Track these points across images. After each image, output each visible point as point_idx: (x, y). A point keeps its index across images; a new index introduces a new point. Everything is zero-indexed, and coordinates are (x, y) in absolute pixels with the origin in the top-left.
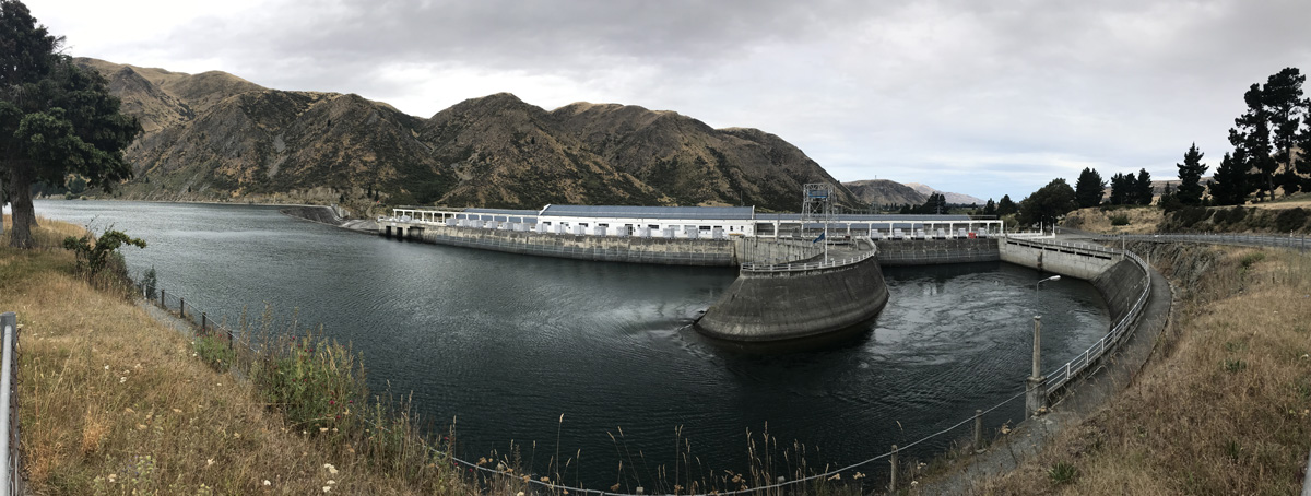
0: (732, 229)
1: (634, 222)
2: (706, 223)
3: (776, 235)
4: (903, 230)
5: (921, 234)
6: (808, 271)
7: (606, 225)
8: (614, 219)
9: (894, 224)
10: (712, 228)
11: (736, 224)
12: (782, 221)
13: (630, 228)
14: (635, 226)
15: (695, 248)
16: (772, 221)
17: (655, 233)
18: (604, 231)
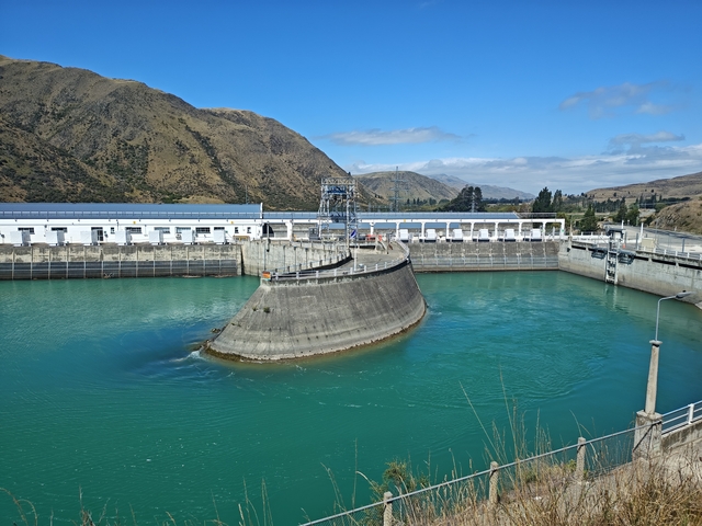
0: (236, 231)
1: (105, 224)
2: (204, 223)
3: (289, 237)
4: (437, 230)
5: (458, 234)
6: (338, 278)
7: (64, 229)
8: (75, 221)
9: (426, 224)
10: (212, 229)
11: (243, 225)
12: (295, 221)
13: (100, 232)
14: (106, 229)
15: (192, 254)
16: (285, 221)
17: (136, 238)
18: (61, 238)
